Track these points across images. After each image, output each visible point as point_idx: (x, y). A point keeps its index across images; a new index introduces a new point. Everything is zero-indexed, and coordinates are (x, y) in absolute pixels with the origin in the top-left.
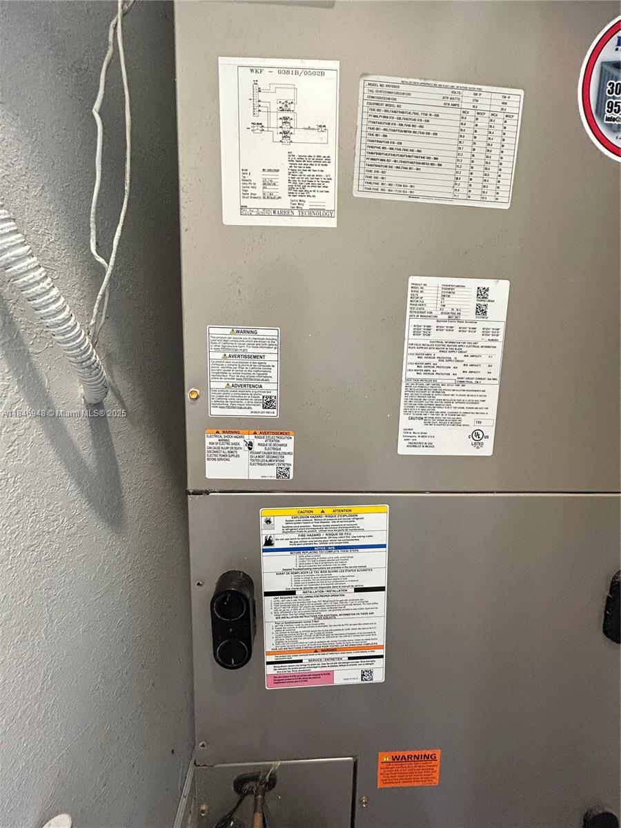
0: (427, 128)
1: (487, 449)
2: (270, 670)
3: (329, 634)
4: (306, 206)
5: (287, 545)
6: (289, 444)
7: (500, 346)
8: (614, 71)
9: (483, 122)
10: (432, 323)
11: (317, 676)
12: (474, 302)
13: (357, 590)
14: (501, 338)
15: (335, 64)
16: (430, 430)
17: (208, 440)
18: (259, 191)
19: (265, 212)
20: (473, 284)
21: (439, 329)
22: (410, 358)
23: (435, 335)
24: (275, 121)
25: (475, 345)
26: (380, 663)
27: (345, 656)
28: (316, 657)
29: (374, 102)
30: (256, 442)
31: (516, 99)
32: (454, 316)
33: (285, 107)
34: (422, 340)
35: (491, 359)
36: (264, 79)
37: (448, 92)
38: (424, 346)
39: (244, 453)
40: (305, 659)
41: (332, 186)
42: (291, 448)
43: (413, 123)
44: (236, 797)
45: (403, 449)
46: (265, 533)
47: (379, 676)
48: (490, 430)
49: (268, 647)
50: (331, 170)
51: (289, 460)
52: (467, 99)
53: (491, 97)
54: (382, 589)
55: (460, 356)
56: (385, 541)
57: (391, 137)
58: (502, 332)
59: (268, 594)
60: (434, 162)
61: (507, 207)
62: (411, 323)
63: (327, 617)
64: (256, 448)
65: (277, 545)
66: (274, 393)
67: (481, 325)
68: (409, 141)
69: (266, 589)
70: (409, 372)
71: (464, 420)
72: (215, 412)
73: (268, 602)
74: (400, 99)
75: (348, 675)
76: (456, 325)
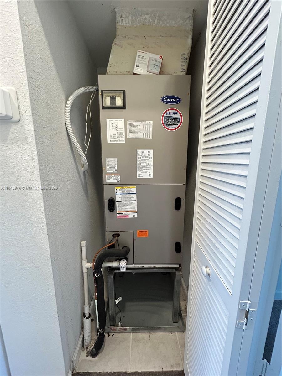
0: (138, 127)
1: (152, 177)
2: (118, 215)
3: (127, 209)
4: (120, 140)
5: (120, 193)
6: (119, 177)
7: (152, 160)
8: (166, 118)
9: (147, 126)
10: (141, 157)
11: (126, 216)
12: (147, 153)
13: (132, 201)
14: (152, 159)
15: (124, 119)
16: (142, 174)
17: (106, 176)
18: (113, 138)
19: (114, 141)
20: (147, 151)
21: (142, 158)
22: (138, 163)
23: (142, 159)
24: (115, 128)
25: (148, 160)
26: (136, 214)
27: (130, 213)
28: (125, 213)
29: (130, 124)
30: (114, 176)
31: (151, 123)
32: (144, 156)
33: (116, 126)
34: (140, 159)
35: (151, 162)
36: (113, 122)
37: (141, 122)
38: (140, 160)
39: (112, 178)
40: (124, 213)
41: (124, 137)
42: (120, 177)
43: (136, 127)
44: (113, 237)
45: (138, 177)
46: (116, 191)
47: (136, 216)
48: (152, 174)
49: (117, 211)
50: (124, 134)
51: (119, 179)
52: (144, 123)
53: (147, 123)
54: (136, 201)
55: (146, 162)
56: (136, 192)
57: (132, 129)
58: (152, 158)
59: (117, 202)
60: (140, 132)
61: (151, 138)
62: (138, 157)
63: (127, 206)
64: (114, 177)
65: (118, 193)
66: (117, 169)
67: (149, 157)
68: (135, 129)
69: (117, 201)
70: (138, 165)
71: (147, 172)
72: (107, 172)
73: (117, 203)
74: (134, 124)
75: (131, 216)
76: (145, 157)
